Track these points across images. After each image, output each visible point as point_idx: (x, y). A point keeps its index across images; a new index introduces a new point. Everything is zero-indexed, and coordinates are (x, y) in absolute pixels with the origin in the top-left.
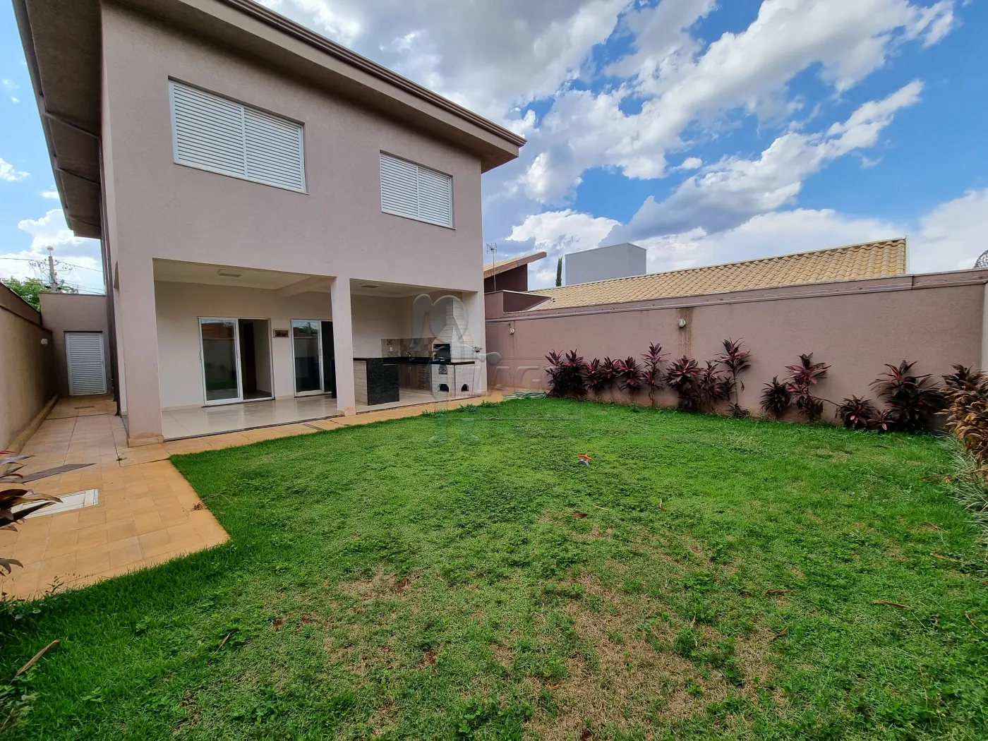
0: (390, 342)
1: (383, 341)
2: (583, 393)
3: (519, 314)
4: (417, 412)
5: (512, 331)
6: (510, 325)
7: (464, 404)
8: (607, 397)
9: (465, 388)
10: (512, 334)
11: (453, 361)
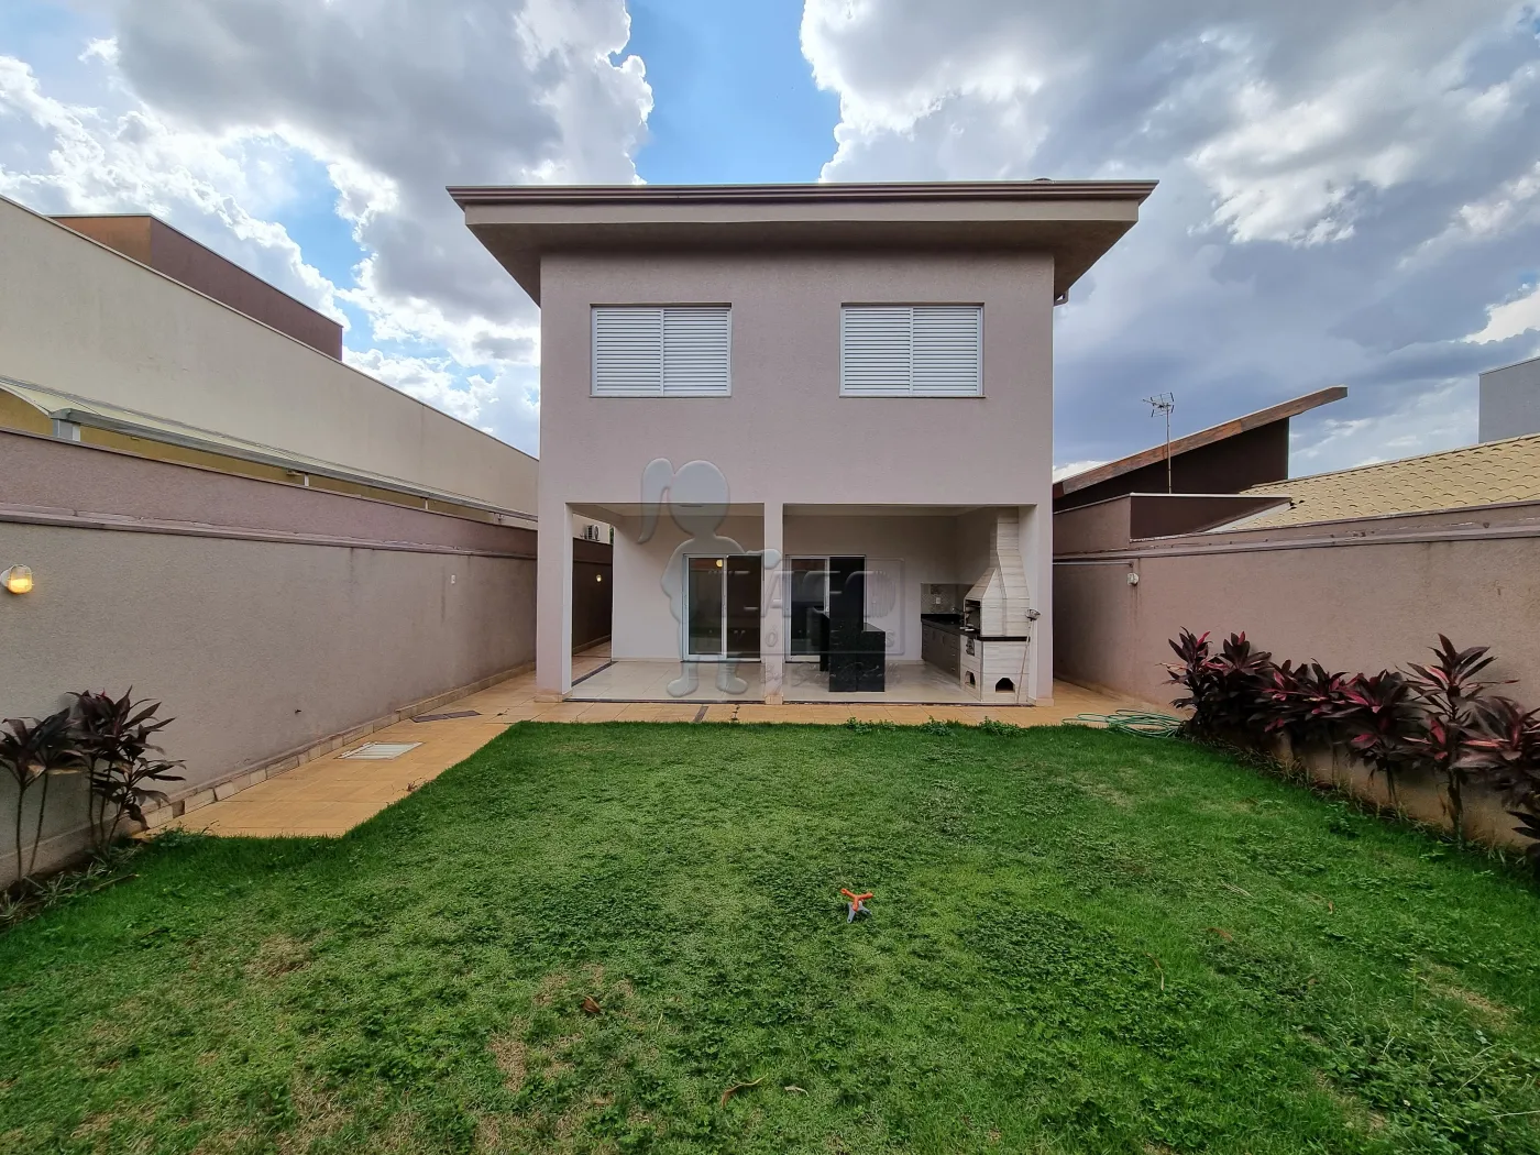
0: (936, 589)
1: (924, 586)
2: (1266, 745)
3: (1156, 543)
4: (919, 718)
5: (1134, 578)
6: (1131, 565)
7: (995, 717)
8: (1325, 768)
9: (1005, 685)
10: (1135, 585)
11: (984, 633)
